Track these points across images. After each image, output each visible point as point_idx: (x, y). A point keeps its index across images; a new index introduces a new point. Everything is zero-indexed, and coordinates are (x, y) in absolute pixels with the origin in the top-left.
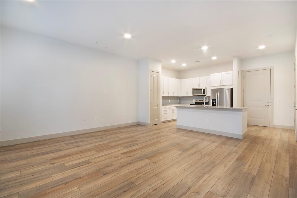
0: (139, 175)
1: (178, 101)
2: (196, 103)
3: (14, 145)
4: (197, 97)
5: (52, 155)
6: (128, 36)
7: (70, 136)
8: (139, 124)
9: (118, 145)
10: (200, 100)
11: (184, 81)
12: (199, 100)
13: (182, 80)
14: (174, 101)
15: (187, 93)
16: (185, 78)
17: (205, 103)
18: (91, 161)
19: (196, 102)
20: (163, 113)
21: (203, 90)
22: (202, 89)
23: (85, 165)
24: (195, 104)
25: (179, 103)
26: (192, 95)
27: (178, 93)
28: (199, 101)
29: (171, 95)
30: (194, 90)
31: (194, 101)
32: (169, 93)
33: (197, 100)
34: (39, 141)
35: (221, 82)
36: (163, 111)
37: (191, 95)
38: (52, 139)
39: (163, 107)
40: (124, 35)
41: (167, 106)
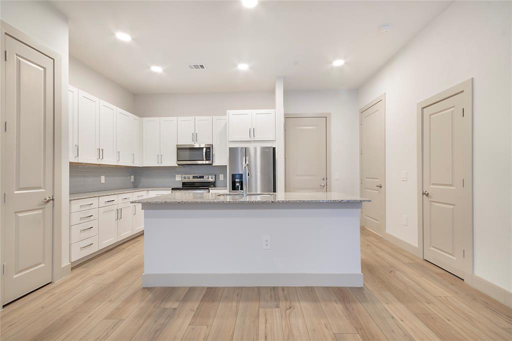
1: (132, 180)
2: (184, 184)
4: (187, 169)
10: (194, 177)
11: (152, 123)
12: (191, 176)
13: (145, 119)
14: (118, 180)
15: (160, 157)
19: (185, 181)
21: (205, 149)
24: (181, 186)
25: (135, 187)
26: (174, 163)
27: (133, 154)
28: (192, 180)
29: (109, 160)
31: (179, 179)
33: (187, 176)
35: (252, 132)
37: (172, 162)
39: (76, 205)
41: (95, 201)
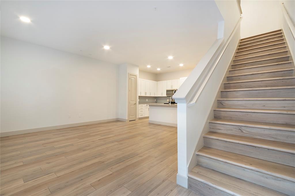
0: (108, 150)
1: (155, 101)
3: (8, 137)
4: (169, 97)
5: (43, 142)
6: (107, 47)
7: (57, 130)
8: (119, 120)
9: (97, 134)
10: (172, 100)
11: (160, 83)
13: (158, 82)
14: (151, 100)
15: (162, 94)
16: (161, 81)
17: (171, 102)
18: (74, 144)
20: (140, 111)
22: (173, 91)
23: (70, 147)
25: (156, 102)
27: (155, 93)
29: (148, 95)
30: (168, 91)
32: (146, 93)
34: (30, 133)
36: (140, 109)
37: (165, 95)
38: (41, 132)
39: (140, 105)
40: (103, 47)
